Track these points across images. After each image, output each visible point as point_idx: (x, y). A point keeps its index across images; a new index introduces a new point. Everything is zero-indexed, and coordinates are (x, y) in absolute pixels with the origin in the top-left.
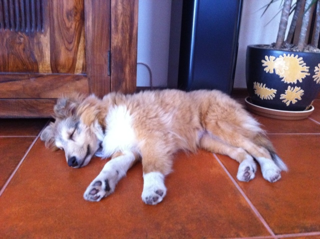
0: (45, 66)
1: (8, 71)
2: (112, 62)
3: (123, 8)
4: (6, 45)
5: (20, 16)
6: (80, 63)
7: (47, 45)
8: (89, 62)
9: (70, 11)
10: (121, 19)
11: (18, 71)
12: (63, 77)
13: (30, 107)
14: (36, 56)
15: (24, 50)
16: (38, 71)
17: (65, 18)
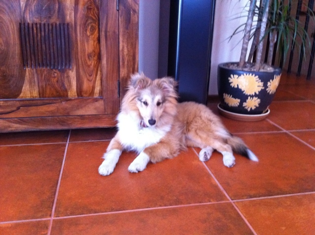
0: (73, 92)
1: (46, 97)
2: (121, 88)
3: (128, 51)
4: (45, 79)
5: (54, 58)
6: (98, 89)
7: (74, 78)
8: (105, 88)
9: (91, 54)
10: (126, 58)
11: (53, 97)
12: (86, 100)
13: (62, 122)
14: (66, 85)
15: (57, 81)
16: (67, 96)
17: (87, 59)
